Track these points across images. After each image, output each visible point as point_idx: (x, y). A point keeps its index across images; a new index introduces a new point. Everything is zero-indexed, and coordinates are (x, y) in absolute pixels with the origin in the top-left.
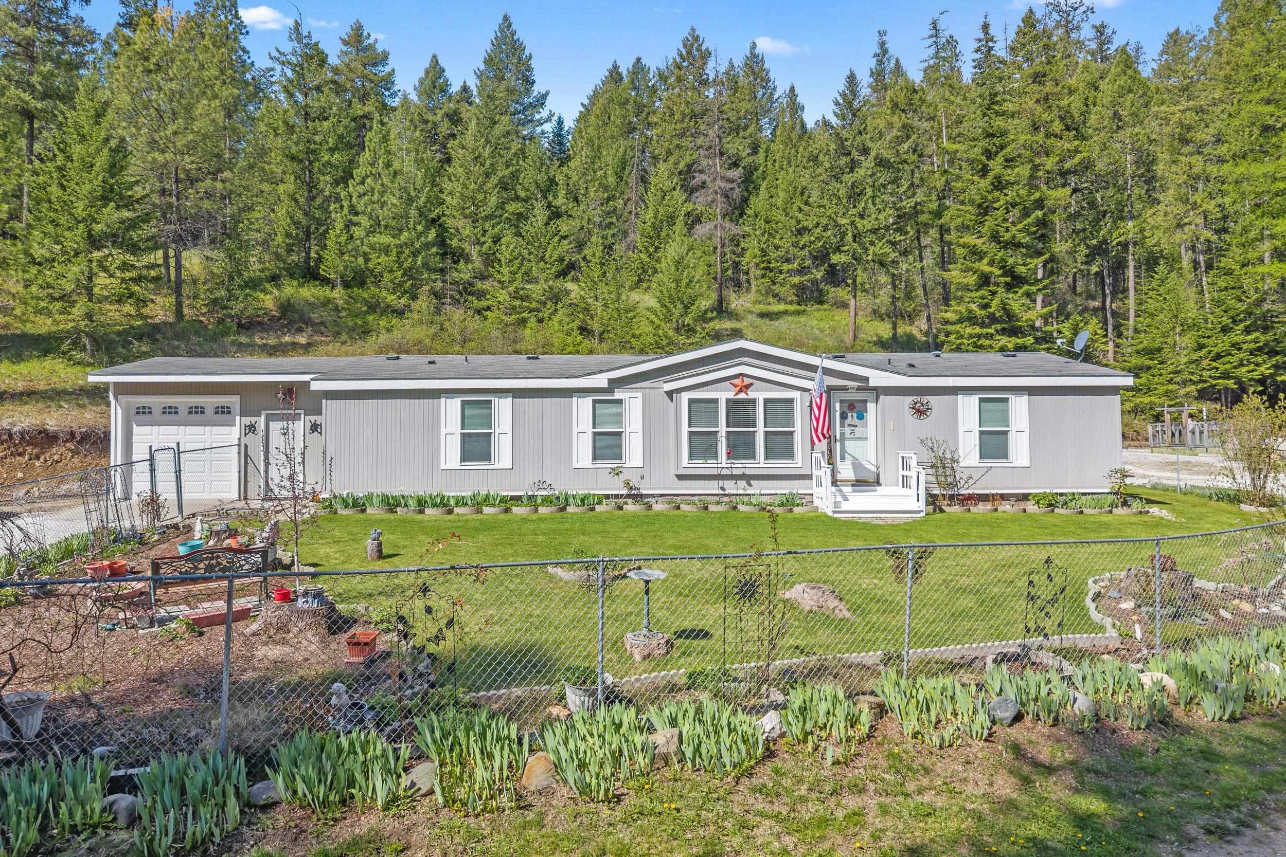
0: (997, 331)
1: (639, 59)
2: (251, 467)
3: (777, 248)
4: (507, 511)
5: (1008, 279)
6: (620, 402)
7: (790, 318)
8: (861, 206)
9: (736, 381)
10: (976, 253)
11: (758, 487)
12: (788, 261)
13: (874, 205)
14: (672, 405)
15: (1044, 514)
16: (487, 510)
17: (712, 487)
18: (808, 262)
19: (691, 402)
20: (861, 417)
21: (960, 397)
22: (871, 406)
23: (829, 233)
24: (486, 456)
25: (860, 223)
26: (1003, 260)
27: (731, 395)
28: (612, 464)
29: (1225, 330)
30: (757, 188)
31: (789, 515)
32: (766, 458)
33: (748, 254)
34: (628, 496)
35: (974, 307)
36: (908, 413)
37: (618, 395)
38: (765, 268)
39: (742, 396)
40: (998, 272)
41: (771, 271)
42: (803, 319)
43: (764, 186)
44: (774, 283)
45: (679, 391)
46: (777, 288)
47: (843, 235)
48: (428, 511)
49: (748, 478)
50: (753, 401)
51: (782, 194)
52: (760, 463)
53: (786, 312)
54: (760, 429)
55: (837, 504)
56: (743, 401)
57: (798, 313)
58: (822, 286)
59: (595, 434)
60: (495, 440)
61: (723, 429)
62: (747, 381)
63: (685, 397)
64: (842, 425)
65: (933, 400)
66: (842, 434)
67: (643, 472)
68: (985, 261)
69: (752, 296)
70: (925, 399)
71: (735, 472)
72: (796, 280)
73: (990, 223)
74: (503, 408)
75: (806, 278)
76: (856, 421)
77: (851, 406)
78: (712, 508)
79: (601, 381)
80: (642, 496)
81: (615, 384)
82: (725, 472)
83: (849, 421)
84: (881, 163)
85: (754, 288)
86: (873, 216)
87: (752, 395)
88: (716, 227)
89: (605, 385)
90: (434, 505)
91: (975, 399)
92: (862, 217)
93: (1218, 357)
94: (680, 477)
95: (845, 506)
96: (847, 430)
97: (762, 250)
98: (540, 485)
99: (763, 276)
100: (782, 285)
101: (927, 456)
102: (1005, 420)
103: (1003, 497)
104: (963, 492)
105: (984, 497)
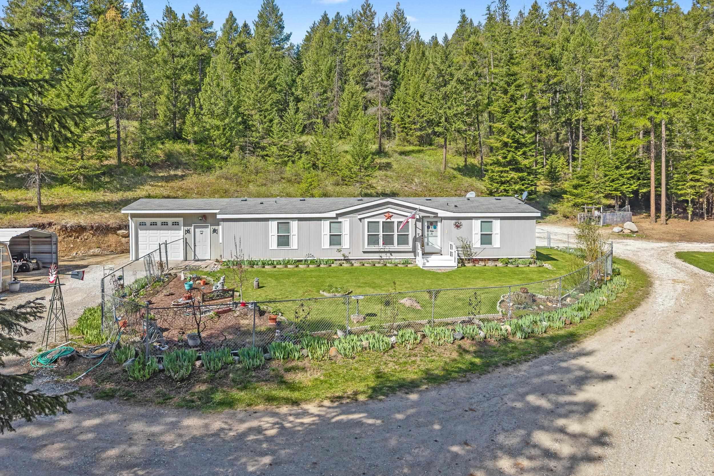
2: (188, 247)
3: (409, 117)
4: (297, 266)
5: (516, 145)
6: (340, 222)
7: (415, 155)
8: (449, 104)
9: (386, 214)
10: (501, 132)
11: (395, 256)
12: (414, 123)
13: (456, 103)
14: (361, 224)
15: (502, 267)
16: (289, 266)
17: (376, 256)
18: (425, 125)
19: (369, 222)
20: (435, 228)
21: (473, 221)
22: (439, 224)
23: (434, 116)
24: (287, 244)
25: (448, 112)
26: (514, 136)
27: (384, 220)
28: (338, 247)
29: (617, 168)
30: (399, 84)
31: (406, 268)
32: (398, 244)
33: (395, 119)
34: (344, 260)
35: (500, 158)
36: (453, 227)
37: (340, 220)
38: (404, 127)
39: (389, 220)
40: (511, 141)
41: (406, 129)
42: (421, 155)
44: (407, 135)
45: (364, 218)
46: (408, 137)
48: (266, 267)
49: (391, 252)
50: (393, 222)
52: (395, 247)
53: (413, 151)
54: (396, 234)
55: (424, 264)
56: (389, 222)
57: (419, 151)
58: (432, 136)
59: (331, 235)
60: (291, 238)
61: (381, 233)
62: (391, 214)
63: (366, 220)
64: (428, 231)
65: (463, 222)
66: (428, 235)
67: (350, 251)
68: (506, 136)
69: (397, 141)
70: (460, 221)
71: (386, 250)
72: (418, 133)
74: (294, 225)
75: (423, 132)
76: (433, 229)
77: (431, 223)
78: (376, 265)
79: (333, 214)
80: (349, 260)
81: (338, 215)
82: (382, 250)
83: (430, 229)
85: (397, 138)
87: (392, 220)
88: (378, 109)
89: (335, 216)
90: (268, 264)
91: (479, 221)
92: (449, 108)
93: (613, 181)
94: (364, 252)
95: (427, 264)
96: (430, 233)
97: (402, 118)
98: (309, 255)
99: (402, 131)
100: (411, 136)
101: (460, 244)
102: (491, 230)
103: (489, 260)
104: (474, 257)
105: (481, 260)
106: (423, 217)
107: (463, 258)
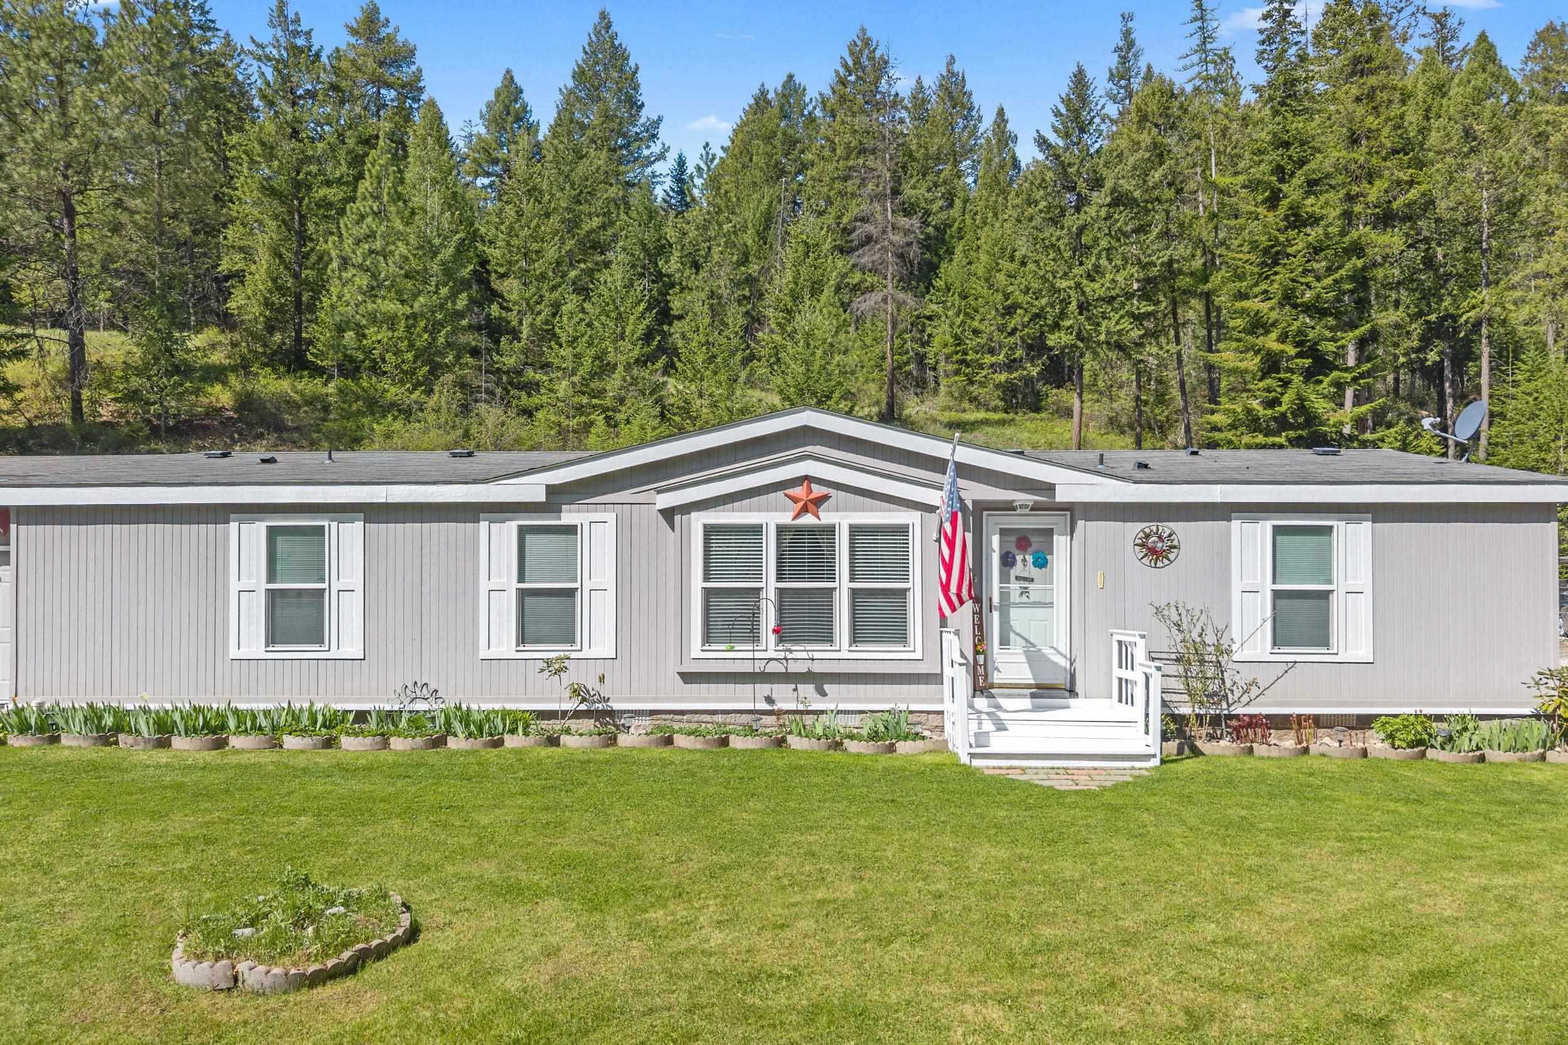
0: (1289, 440)
1: (791, 77)
3: (976, 332)
4: (329, 743)
5: (1307, 362)
6: (571, 530)
7: (990, 430)
8: (1089, 264)
9: (798, 491)
10: (1259, 325)
11: (839, 697)
12: (992, 351)
13: (1110, 260)
14: (672, 537)
15: (1407, 762)
16: (291, 742)
17: (745, 698)
18: (1019, 353)
19: (710, 531)
20: (1042, 563)
21: (1235, 524)
22: (1060, 542)
23: (1044, 301)
24: (315, 635)
25: (1088, 287)
26: (1300, 332)
27: (786, 518)
28: (551, 651)
30: (950, 252)
31: (885, 761)
32: (855, 639)
33: (936, 342)
34: (577, 714)
35: (1255, 404)
36: (1132, 555)
37: (568, 517)
38: (962, 362)
39: (808, 520)
40: (1291, 350)
41: (968, 366)
42: (1009, 431)
43: (959, 250)
44: (972, 383)
45: (686, 508)
46: (974, 389)
47: (1066, 302)
48: (178, 742)
49: (819, 680)
50: (830, 530)
51: (984, 258)
52: (842, 651)
53: (986, 422)
54: (843, 585)
55: (981, 738)
56: (811, 530)
57: (1003, 423)
58: (1039, 386)
59: (523, 594)
60: (331, 603)
61: (770, 585)
62: (818, 490)
63: (699, 520)
64: (1005, 578)
65: (1182, 530)
66: (1005, 595)
67: (607, 669)
68: (1274, 335)
69: (942, 399)
70: (1166, 527)
71: (793, 668)
72: (1002, 377)
73: (1282, 276)
74: (347, 541)
75: (1015, 375)
76: (1033, 571)
77: (1023, 540)
78: (736, 742)
79: (532, 488)
80: (611, 713)
81: (558, 496)
82: (778, 668)
83: (1018, 570)
84: (1120, 200)
85: (943, 389)
86: (1109, 277)
87: (826, 517)
88: (885, 300)
89: (541, 497)
90: (189, 731)
91: (1265, 528)
92: (1090, 278)
94: (688, 678)
95: (998, 743)
96: (1015, 587)
97: (956, 337)
98: (416, 690)
99: (957, 372)
100: (982, 385)
101: (1168, 641)
102: (1324, 570)
103: (1318, 721)
104: (1239, 710)
105: (1282, 722)
106: (982, 507)
107: (1185, 710)
